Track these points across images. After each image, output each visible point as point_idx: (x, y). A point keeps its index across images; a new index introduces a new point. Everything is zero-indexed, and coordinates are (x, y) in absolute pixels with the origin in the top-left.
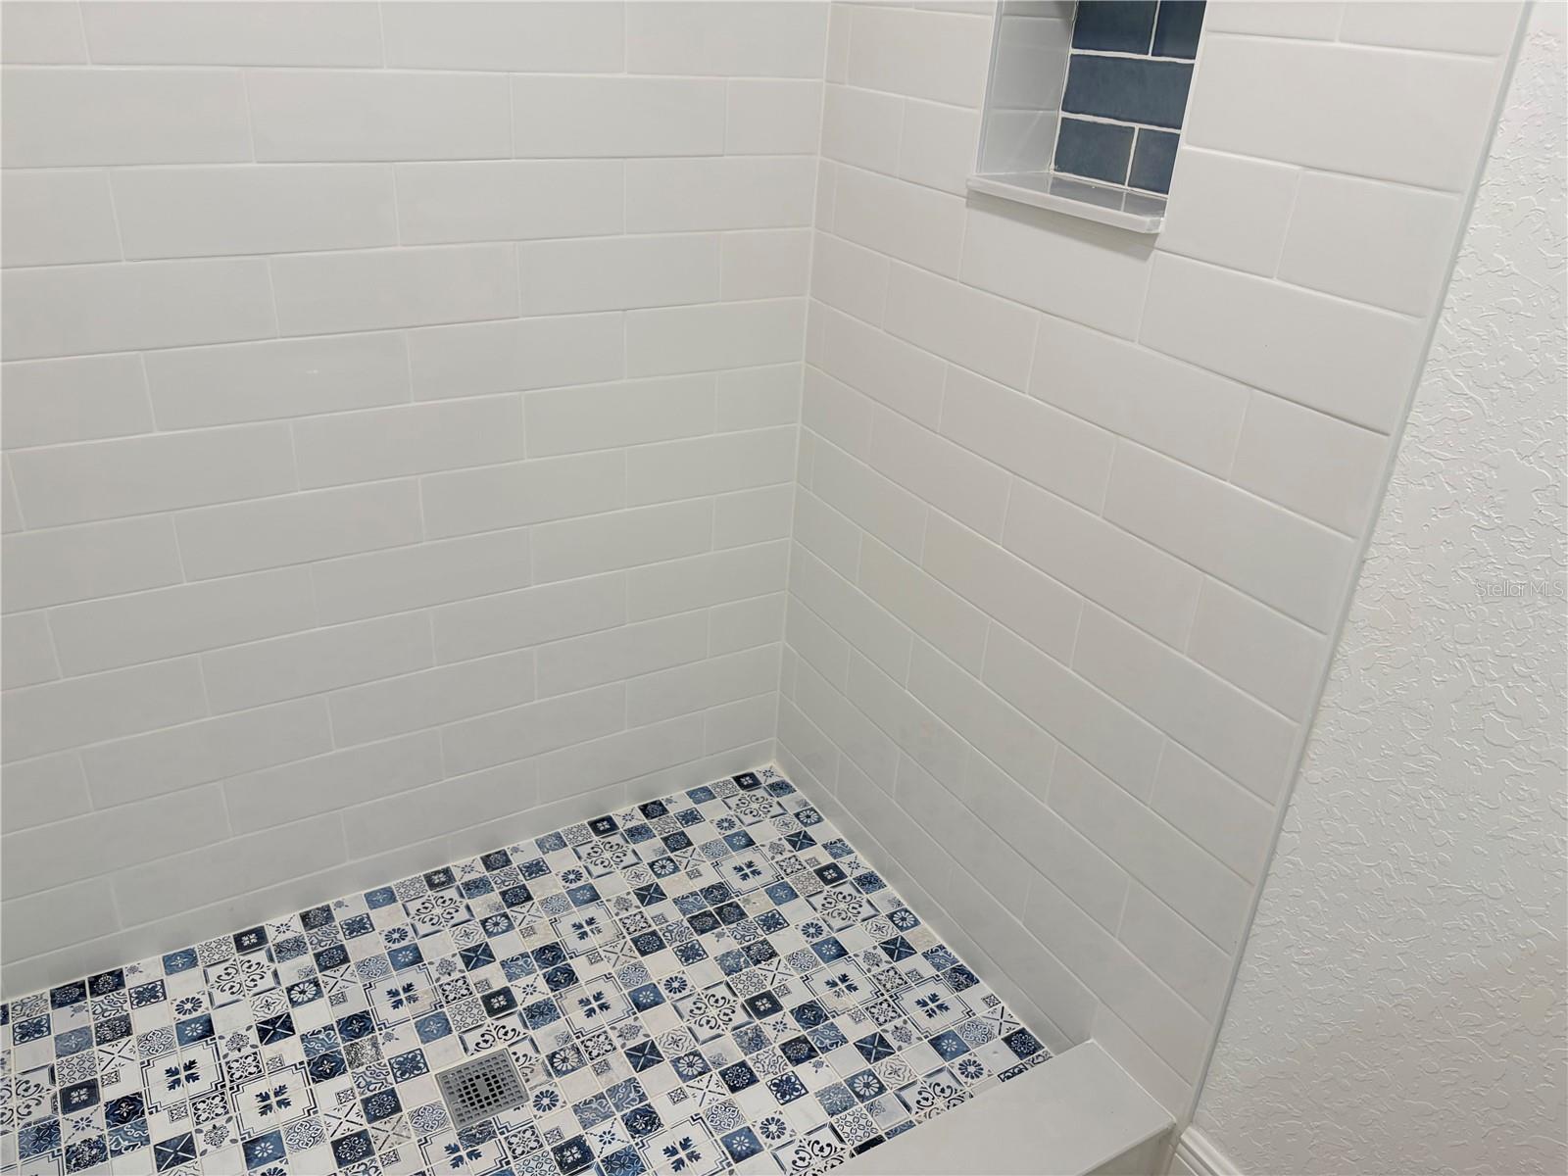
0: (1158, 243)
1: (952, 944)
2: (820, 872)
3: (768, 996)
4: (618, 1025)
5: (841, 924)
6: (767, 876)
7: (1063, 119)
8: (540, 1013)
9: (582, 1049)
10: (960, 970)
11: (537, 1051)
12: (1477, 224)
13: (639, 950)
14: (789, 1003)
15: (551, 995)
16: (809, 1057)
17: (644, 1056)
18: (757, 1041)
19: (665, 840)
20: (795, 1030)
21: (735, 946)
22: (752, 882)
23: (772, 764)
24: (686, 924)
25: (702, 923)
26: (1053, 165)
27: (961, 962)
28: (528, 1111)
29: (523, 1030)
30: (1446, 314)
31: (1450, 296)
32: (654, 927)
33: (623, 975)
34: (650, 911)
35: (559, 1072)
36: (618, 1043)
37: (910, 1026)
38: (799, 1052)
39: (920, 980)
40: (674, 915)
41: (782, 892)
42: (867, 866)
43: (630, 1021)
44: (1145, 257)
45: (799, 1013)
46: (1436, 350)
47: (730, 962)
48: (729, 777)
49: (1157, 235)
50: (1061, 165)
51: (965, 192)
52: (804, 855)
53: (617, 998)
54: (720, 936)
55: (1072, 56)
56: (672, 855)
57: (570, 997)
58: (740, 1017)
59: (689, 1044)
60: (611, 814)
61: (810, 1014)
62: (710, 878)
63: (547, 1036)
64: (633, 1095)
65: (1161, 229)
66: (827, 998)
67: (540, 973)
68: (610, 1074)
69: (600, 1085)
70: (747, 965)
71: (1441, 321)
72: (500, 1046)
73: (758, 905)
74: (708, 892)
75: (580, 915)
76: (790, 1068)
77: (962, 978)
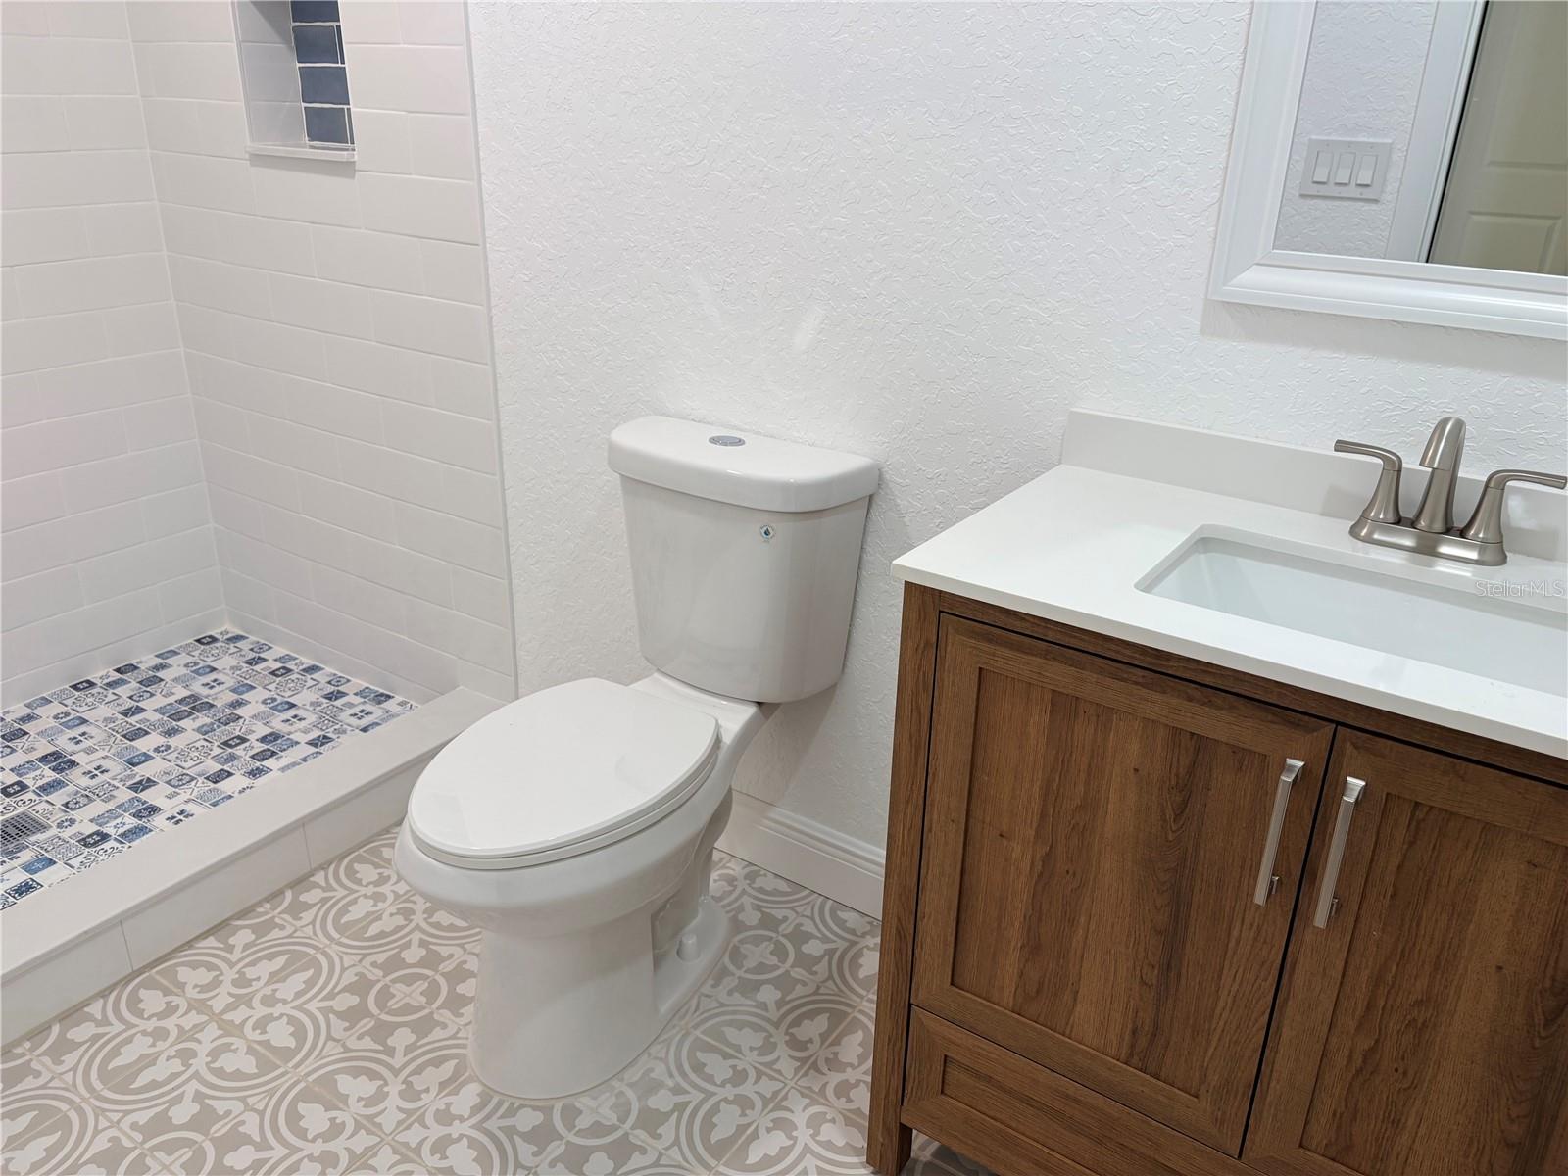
0: (357, 166)
1: (374, 685)
2: (273, 673)
3: (238, 737)
4: (118, 777)
5: (290, 693)
6: (230, 682)
7: (305, 108)
8: (47, 788)
9: (90, 794)
10: (382, 695)
11: (53, 804)
13: (128, 739)
14: (252, 738)
15: (57, 776)
16: (272, 756)
17: (146, 784)
18: (232, 758)
19: (140, 683)
20: (259, 747)
21: (208, 721)
22: (217, 689)
23: (227, 627)
24: (165, 719)
25: (178, 716)
26: (306, 137)
27: (382, 691)
28: (54, 831)
29: (38, 798)
30: (484, 178)
32: (138, 726)
33: (118, 754)
34: (133, 720)
35: (73, 809)
36: (120, 785)
37: (345, 726)
38: (261, 756)
39: (351, 705)
40: (156, 717)
41: (243, 687)
42: (308, 662)
43: (129, 772)
45: (263, 740)
47: (205, 728)
48: (191, 641)
49: (354, 162)
50: (310, 136)
51: (247, 156)
52: (258, 668)
53: (115, 767)
54: (193, 719)
55: (299, 68)
56: (148, 689)
57: (75, 775)
58: (217, 751)
59: (178, 771)
60: (89, 678)
61: (273, 737)
62: (181, 692)
63: (58, 797)
64: (137, 803)
66: (284, 728)
67: (46, 768)
68: (116, 800)
69: (111, 805)
70: (219, 727)
72: (21, 810)
73: (223, 697)
74: (181, 701)
75: (76, 732)
76: (258, 764)
77: (383, 698)
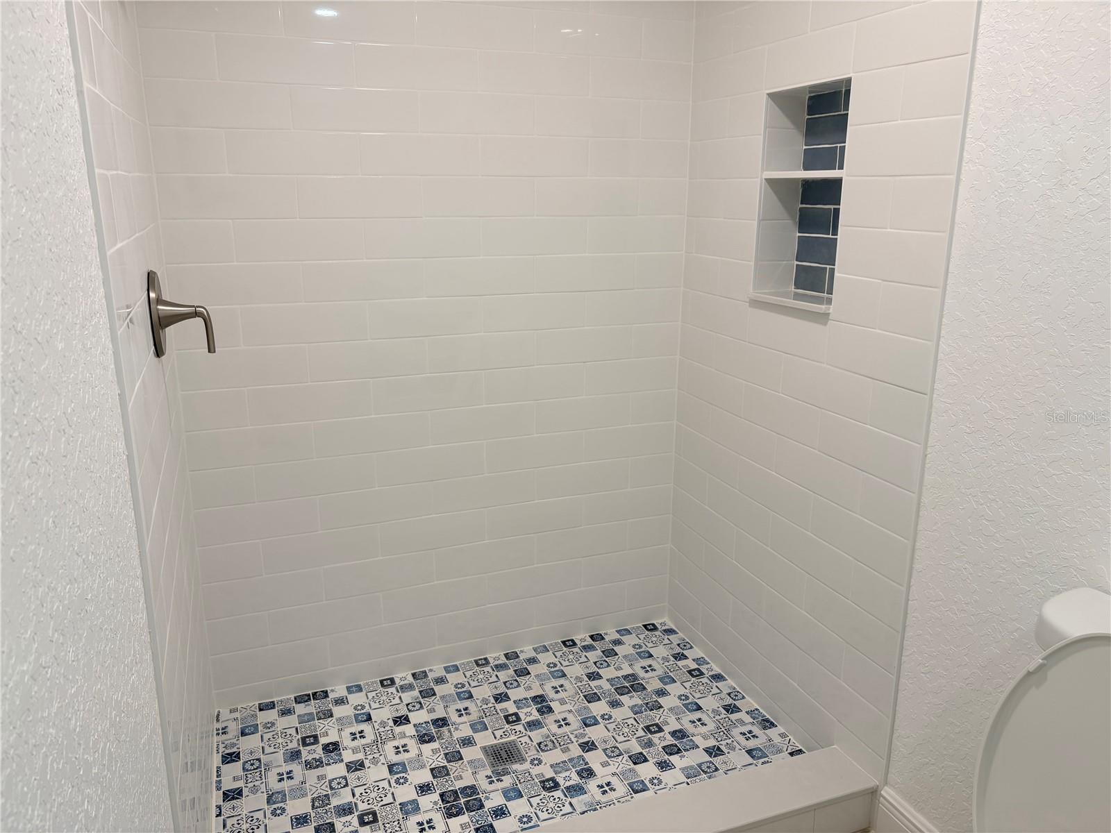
0: (830, 318)
1: (762, 708)
2: (690, 672)
3: (657, 725)
4: (575, 733)
5: (700, 695)
6: (660, 672)
7: (797, 265)
8: (533, 725)
9: (555, 741)
10: (767, 720)
11: (532, 741)
12: (948, 300)
13: (587, 700)
14: (667, 729)
15: (540, 717)
16: (677, 753)
17: (588, 746)
18: (650, 744)
19: (603, 652)
20: (670, 740)
21: (640, 702)
22: (651, 674)
23: (666, 619)
24: (613, 690)
25: (621, 691)
26: (793, 287)
27: (768, 716)
28: (527, 765)
29: (524, 732)
31: (943, 332)
32: (596, 691)
33: (578, 711)
34: (593, 684)
35: (543, 751)
36: (574, 740)
37: (735, 743)
38: (671, 750)
39: (742, 722)
40: (607, 686)
41: (667, 679)
42: (717, 670)
43: (582, 731)
44: (825, 324)
45: (673, 734)
46: (941, 355)
47: (636, 709)
48: (640, 625)
49: (829, 313)
50: (797, 286)
51: (748, 300)
52: (681, 663)
53: (575, 721)
54: (631, 697)
55: (799, 237)
56: (607, 659)
57: (550, 719)
58: (641, 733)
59: (612, 743)
60: (573, 638)
61: (679, 734)
62: (627, 670)
63: (537, 735)
64: (581, 762)
65: (831, 311)
66: (689, 728)
67: (535, 707)
68: (570, 753)
69: (565, 757)
70: (646, 710)
71: (941, 342)
72: (513, 738)
73: (653, 684)
74: (625, 677)
75: (556, 683)
76: (666, 757)
77: (767, 724)
